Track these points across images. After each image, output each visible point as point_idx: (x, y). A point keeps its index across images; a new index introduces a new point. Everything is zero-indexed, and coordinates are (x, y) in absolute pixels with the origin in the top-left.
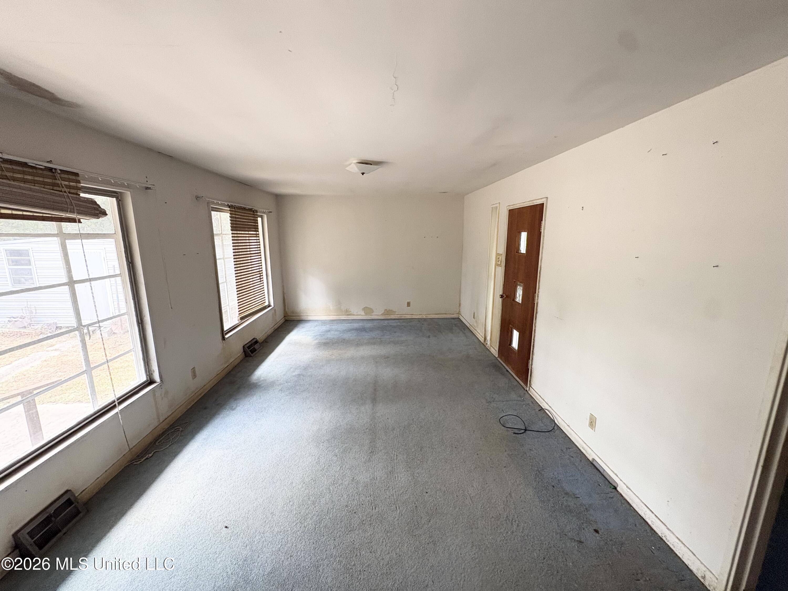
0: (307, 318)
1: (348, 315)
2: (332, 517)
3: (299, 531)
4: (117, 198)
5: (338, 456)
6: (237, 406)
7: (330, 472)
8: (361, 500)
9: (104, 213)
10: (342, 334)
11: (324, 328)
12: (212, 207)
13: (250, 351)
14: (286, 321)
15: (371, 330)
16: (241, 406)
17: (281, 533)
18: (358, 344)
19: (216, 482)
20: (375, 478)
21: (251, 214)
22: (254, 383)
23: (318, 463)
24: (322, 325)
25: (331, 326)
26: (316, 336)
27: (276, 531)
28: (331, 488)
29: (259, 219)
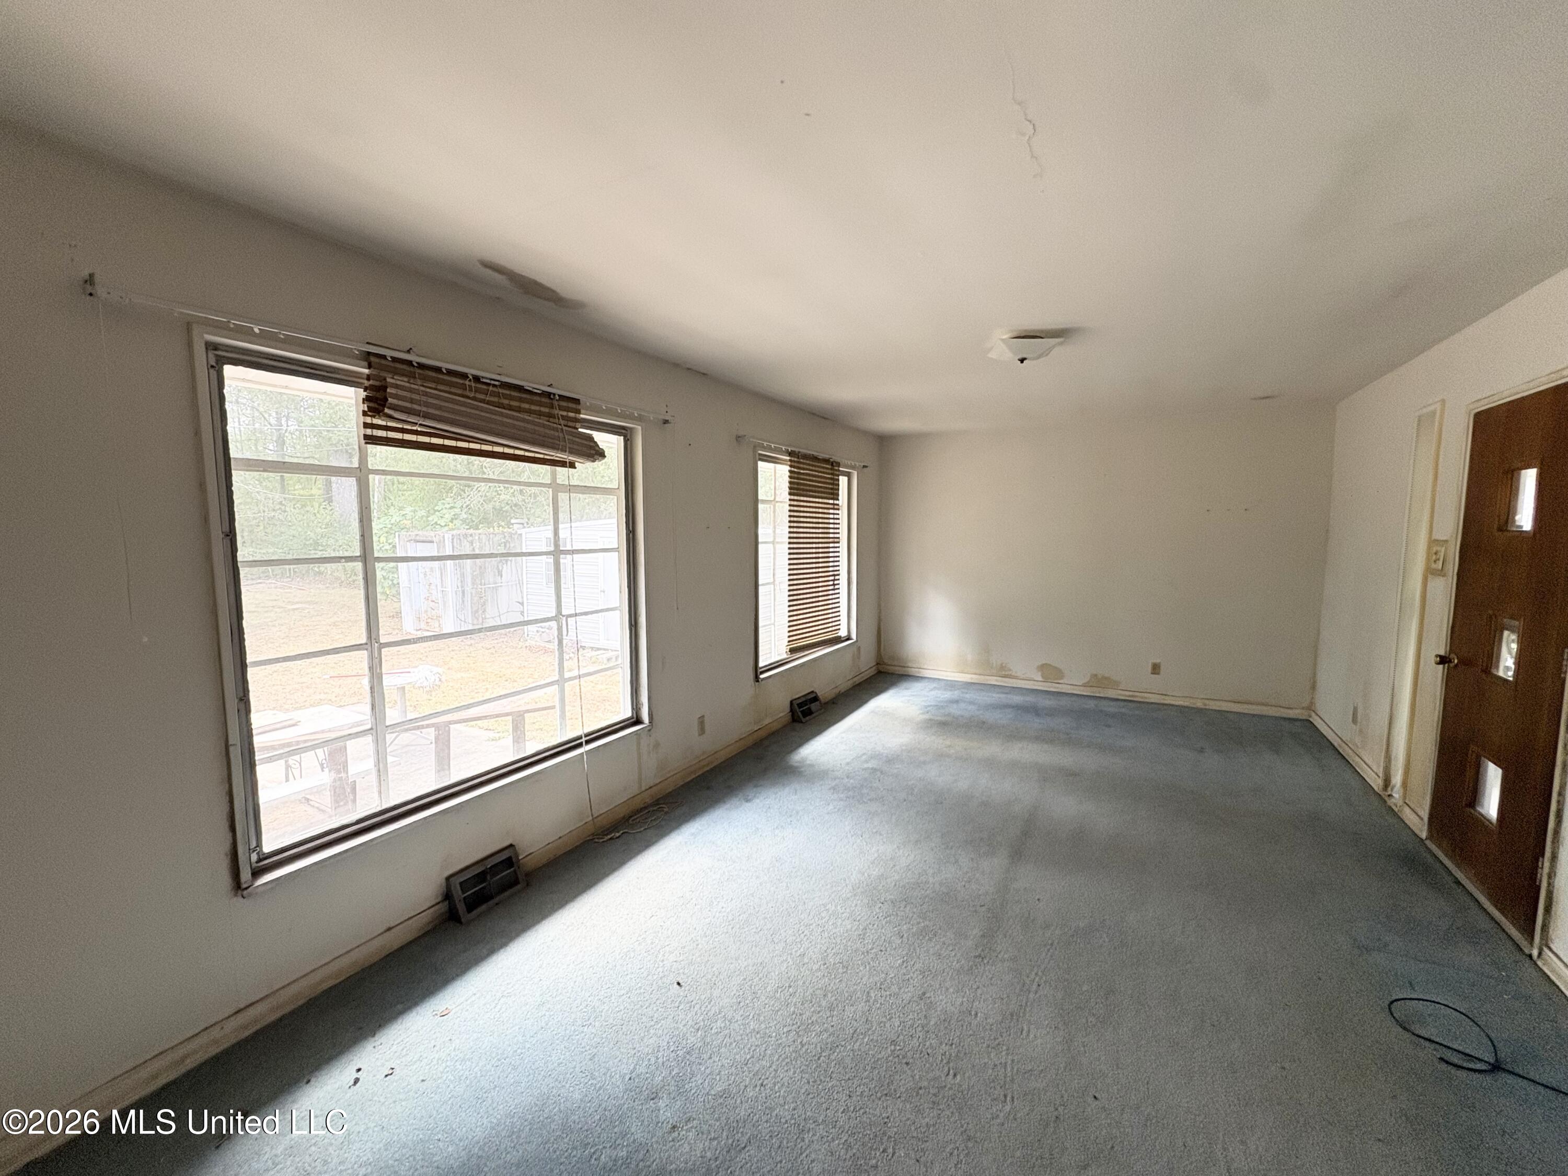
0: (919, 672)
1: (1005, 676)
2: (859, 1050)
3: (789, 1046)
4: (625, 437)
5: (905, 939)
6: (755, 796)
7: (879, 963)
8: (928, 1044)
9: (601, 454)
10: (981, 712)
11: (947, 695)
12: (760, 455)
13: (802, 712)
14: (879, 673)
15: (1051, 713)
16: (762, 798)
17: (758, 1036)
18: (1012, 735)
19: (688, 906)
20: (973, 1013)
21: (827, 468)
22: (791, 767)
23: (862, 937)
24: (945, 690)
25: (963, 693)
26: (926, 707)
27: (752, 1027)
28: (873, 995)
29: (843, 481)
